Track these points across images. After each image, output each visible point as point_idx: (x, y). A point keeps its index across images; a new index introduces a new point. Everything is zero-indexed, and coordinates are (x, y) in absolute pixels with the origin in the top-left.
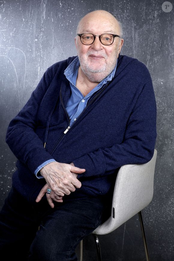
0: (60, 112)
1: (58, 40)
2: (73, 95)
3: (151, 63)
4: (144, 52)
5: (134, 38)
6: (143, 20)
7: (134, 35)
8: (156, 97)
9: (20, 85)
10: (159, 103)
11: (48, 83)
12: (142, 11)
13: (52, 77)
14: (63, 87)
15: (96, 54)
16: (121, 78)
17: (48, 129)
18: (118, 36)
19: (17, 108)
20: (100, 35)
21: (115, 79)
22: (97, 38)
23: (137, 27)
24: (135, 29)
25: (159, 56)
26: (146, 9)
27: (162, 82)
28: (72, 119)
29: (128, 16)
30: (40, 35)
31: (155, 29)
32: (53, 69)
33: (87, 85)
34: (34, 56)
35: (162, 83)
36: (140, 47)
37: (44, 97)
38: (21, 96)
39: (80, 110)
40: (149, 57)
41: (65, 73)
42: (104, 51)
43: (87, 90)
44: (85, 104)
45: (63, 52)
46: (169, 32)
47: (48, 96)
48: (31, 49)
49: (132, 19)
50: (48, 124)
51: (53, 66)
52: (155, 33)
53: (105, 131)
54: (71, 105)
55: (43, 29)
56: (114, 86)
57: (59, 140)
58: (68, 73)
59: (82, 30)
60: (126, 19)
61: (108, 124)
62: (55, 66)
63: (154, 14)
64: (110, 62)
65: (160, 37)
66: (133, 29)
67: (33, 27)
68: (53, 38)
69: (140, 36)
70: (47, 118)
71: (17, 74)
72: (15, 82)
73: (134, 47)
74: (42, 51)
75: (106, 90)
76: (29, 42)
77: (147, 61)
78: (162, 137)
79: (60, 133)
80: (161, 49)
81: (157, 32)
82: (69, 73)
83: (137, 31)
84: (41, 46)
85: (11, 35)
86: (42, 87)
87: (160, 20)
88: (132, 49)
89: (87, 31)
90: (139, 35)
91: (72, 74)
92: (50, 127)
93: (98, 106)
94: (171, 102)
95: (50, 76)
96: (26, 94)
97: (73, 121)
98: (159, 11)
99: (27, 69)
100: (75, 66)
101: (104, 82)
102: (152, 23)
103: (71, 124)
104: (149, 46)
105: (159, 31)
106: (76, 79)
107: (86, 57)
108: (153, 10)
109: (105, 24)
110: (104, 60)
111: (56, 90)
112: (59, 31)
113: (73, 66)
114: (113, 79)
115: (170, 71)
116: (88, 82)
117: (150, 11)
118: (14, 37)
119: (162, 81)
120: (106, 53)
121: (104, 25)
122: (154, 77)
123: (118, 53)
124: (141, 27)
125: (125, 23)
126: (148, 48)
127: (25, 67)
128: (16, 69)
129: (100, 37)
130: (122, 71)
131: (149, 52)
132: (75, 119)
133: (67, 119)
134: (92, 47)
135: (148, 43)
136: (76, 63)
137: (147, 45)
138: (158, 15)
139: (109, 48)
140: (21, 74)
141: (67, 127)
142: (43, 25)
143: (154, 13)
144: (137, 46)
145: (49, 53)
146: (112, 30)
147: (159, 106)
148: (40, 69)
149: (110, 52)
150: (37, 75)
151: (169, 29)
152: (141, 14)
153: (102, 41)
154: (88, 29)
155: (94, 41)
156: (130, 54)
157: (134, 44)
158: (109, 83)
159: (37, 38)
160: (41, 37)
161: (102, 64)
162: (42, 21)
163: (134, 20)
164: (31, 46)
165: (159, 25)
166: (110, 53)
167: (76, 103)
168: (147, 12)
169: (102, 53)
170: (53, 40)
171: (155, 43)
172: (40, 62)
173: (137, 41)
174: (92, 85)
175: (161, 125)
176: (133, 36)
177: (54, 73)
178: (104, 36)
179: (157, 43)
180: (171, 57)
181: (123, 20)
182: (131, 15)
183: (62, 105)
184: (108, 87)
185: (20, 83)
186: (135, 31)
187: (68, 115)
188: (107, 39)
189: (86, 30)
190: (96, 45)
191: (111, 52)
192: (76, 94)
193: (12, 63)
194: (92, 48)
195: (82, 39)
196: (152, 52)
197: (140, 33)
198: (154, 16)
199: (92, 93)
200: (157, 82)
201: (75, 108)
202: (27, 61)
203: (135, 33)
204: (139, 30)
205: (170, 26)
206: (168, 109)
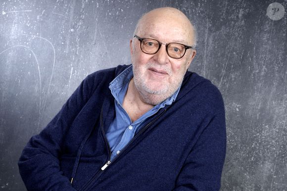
0: (99, 140)
1: (102, 34)
2: (118, 117)
3: (225, 81)
4: (219, 64)
5: (206, 44)
6: (221, 20)
7: (208, 39)
8: (227, 128)
9: (43, 89)
10: (231, 136)
11: (85, 96)
12: (223, 7)
13: (92, 89)
14: (106, 105)
15: (158, 68)
16: (185, 103)
17: (78, 160)
18: (190, 47)
19: (35, 120)
20: (168, 43)
21: (176, 104)
22: (163, 47)
23: (213, 29)
24: (210, 30)
25: (238, 72)
26: (228, 5)
27: (239, 108)
28: (114, 152)
29: (202, 12)
30: (78, 24)
31: (236, 34)
32: (96, 78)
33: (138, 106)
34: (66, 51)
35: (237, 110)
36: (213, 56)
37: (78, 115)
38: (43, 105)
39: (126, 140)
40: (224, 72)
41: (110, 87)
42: (169, 66)
43: (137, 113)
44: (133, 132)
45: (107, 51)
46: (256, 41)
47: (84, 114)
48: (64, 42)
49: (207, 17)
50: (79, 154)
51: (95, 73)
52: (236, 40)
53: (154, 172)
54: (114, 132)
55: (84, 17)
56: (174, 112)
57: (93, 177)
58: (114, 86)
59: (144, 33)
60: (199, 16)
61: (160, 163)
62: (98, 74)
63: (238, 13)
64: (176, 82)
65: (242, 46)
66: (207, 31)
67: (69, 11)
68: (96, 30)
69: (216, 41)
70: (79, 145)
71: (41, 74)
72: (37, 84)
73: (205, 55)
74: (79, 46)
75: (164, 116)
76: (62, 31)
77: (222, 76)
78: (229, 183)
79: (96, 168)
80: (242, 62)
81: (239, 38)
82: (116, 87)
83: (212, 34)
84: (78, 40)
85: (38, 18)
86: (77, 101)
87: (245, 22)
88: (202, 58)
89: (151, 36)
90: (214, 40)
91: (120, 89)
92: (81, 157)
93: (150, 137)
94: (247, 137)
95: (90, 88)
96: (50, 103)
97: (115, 154)
98: (245, 9)
99: (55, 69)
100: (125, 78)
101: (162, 105)
102: (234, 26)
103: (112, 158)
104: (226, 56)
105: (242, 37)
106: (123, 97)
107: (143, 69)
108: (237, 8)
109: (176, 29)
110: (168, 78)
111: (97, 108)
112: (104, 21)
113: (122, 79)
114: (174, 103)
115: (250, 94)
116: (140, 102)
117: (234, 8)
118: (42, 22)
119: (238, 106)
120: (172, 68)
121: (175, 31)
122: (228, 100)
123: (187, 69)
124: (218, 29)
125: (197, 22)
126: (225, 59)
127: (53, 65)
128: (40, 67)
129: (167, 46)
130: (187, 93)
131: (225, 65)
132: (118, 152)
133: (107, 151)
134: (155, 58)
135: (224, 52)
136: (127, 74)
137: (223, 55)
138: (243, 15)
139: (177, 63)
140: (47, 74)
141: (107, 162)
142: (83, 10)
143: (239, 11)
144: (209, 55)
145: (88, 50)
146: (183, 41)
147: (229, 141)
148: (74, 71)
149: (177, 68)
150: (68, 78)
151: (256, 36)
152: (221, 11)
153: (169, 51)
154: (152, 33)
155: (158, 51)
156: (198, 65)
157: (205, 51)
158: (168, 107)
159: (74, 28)
160: (79, 27)
161: (164, 83)
162: (84, 5)
163: (209, 18)
164: (64, 38)
165: (243, 30)
166: (177, 70)
167: (120, 129)
168: (229, 10)
169: (167, 68)
170: (96, 33)
171: (234, 53)
172: (74, 61)
173: (211, 48)
174: (144, 107)
175: (229, 166)
176: (205, 41)
177: (95, 85)
178: (172, 46)
179: (237, 54)
180: (254, 74)
181: (195, 16)
182: (206, 11)
183: (102, 132)
184: (167, 113)
185: (43, 86)
186: (209, 34)
187: (108, 146)
188: (176, 49)
189: (149, 33)
190: (160, 56)
191: (179, 67)
192: (122, 117)
193: (35, 58)
194: (155, 60)
195: (142, 44)
196: (229, 65)
197: (216, 38)
198: (237, 16)
199: (143, 118)
200: (231, 107)
201: (120, 136)
202: (56, 58)
203: (209, 37)
204: (214, 34)
205: (259, 31)
206: (241, 146)
